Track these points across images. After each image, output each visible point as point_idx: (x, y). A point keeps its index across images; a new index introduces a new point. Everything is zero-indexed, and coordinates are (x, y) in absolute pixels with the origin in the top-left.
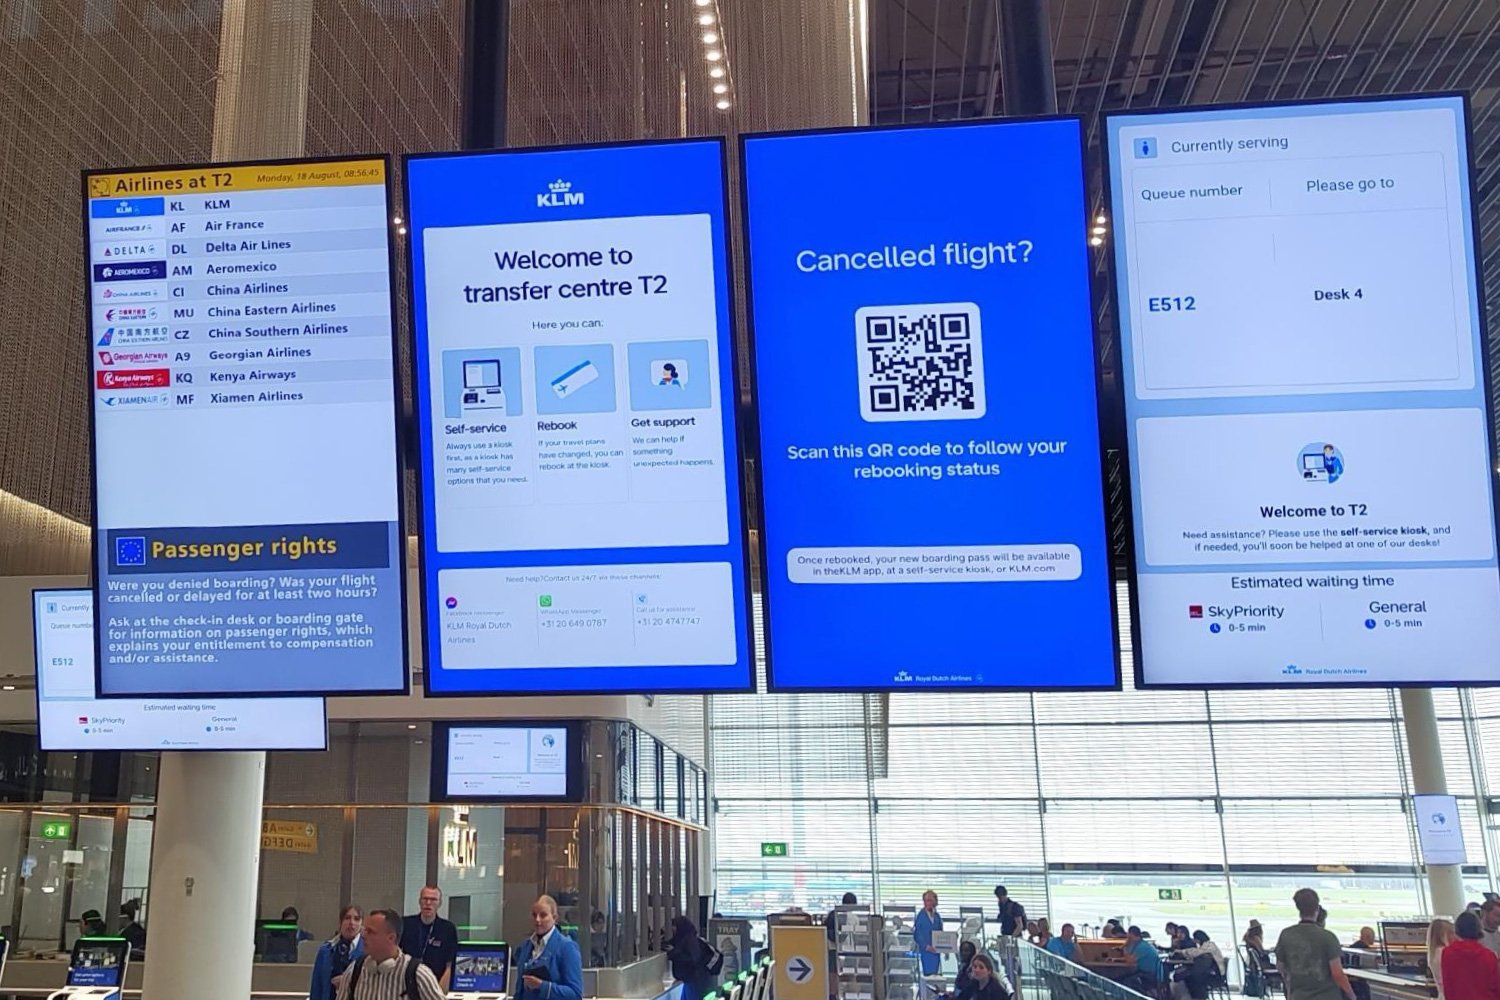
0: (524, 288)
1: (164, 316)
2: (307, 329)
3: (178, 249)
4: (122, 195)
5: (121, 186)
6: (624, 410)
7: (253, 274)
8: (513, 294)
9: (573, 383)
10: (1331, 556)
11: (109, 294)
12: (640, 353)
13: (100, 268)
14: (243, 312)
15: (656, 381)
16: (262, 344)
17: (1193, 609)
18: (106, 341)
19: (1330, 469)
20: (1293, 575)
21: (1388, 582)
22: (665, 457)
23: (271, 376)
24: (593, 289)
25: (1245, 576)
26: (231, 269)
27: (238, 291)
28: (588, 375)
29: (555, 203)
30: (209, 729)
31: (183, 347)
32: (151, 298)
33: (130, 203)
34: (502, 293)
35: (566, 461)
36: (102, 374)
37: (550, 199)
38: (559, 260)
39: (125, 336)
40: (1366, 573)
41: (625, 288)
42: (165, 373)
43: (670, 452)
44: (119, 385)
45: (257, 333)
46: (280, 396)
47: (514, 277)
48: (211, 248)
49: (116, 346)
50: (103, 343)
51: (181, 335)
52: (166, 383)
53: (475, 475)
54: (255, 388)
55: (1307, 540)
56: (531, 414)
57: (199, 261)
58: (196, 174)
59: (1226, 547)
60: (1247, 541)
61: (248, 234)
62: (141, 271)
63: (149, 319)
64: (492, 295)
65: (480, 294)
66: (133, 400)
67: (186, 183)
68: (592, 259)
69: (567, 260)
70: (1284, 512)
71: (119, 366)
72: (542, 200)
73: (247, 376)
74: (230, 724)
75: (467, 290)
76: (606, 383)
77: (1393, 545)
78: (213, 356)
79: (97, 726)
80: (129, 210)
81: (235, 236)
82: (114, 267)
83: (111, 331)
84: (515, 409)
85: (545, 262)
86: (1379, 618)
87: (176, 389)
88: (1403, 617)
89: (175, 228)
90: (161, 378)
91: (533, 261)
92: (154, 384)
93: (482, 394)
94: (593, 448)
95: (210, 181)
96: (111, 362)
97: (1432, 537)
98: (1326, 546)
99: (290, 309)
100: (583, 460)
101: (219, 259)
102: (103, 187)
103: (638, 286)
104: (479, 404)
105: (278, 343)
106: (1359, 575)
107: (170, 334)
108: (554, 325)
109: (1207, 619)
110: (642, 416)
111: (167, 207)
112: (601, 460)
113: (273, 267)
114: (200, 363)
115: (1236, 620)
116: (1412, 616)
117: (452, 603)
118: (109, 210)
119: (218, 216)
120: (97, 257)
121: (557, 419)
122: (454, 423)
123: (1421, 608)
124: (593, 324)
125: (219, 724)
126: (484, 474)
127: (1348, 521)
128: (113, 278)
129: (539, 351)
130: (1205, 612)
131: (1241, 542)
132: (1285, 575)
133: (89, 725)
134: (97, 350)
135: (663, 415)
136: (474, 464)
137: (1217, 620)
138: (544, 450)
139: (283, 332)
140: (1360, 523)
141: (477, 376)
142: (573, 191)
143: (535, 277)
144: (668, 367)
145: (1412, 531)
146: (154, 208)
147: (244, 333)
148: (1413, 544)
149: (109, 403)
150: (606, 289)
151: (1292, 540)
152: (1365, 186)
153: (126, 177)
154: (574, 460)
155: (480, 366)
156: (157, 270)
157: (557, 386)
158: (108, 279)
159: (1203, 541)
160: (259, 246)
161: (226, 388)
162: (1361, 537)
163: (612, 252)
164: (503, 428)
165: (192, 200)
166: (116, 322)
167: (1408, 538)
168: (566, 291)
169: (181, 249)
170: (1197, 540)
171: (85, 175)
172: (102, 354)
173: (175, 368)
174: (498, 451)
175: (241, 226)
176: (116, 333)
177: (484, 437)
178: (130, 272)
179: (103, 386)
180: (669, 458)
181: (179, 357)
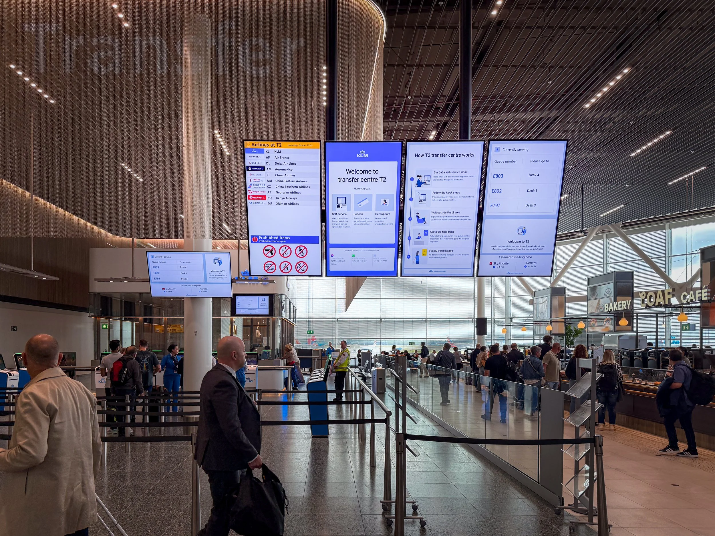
0: (353, 179)
1: (265, 182)
2: (300, 187)
3: (268, 163)
4: (253, 147)
5: (253, 145)
6: (374, 211)
7: (287, 171)
8: (350, 180)
9: (363, 204)
10: (521, 251)
11: (250, 174)
12: (378, 196)
13: (248, 167)
14: (284, 181)
15: (382, 204)
16: (289, 190)
17: (490, 263)
18: (250, 187)
19: (523, 232)
20: (512, 256)
21: (531, 257)
22: (382, 222)
23: (291, 198)
24: (369, 180)
25: (502, 256)
26: (281, 170)
27: (283, 176)
28: (367, 201)
29: (361, 157)
30: (200, 292)
31: (269, 190)
32: (261, 176)
33: (256, 150)
34: (347, 180)
35: (360, 223)
36: (249, 196)
37: (360, 156)
38: (361, 172)
39: (255, 186)
40: (526, 255)
41: (376, 180)
42: (265, 196)
43: (383, 221)
44: (253, 199)
45: (288, 187)
46: (293, 204)
47: (350, 176)
48: (276, 163)
49: (252, 189)
50: (249, 187)
51: (269, 187)
52: (265, 199)
53: (339, 226)
54: (287, 201)
55: (516, 248)
56: (352, 211)
57: (273, 167)
58: (273, 143)
59: (499, 249)
60: (504, 248)
61: (286, 161)
62: (258, 169)
63: (261, 182)
64: (345, 180)
65: (342, 180)
66: (257, 203)
67: (270, 145)
68: (369, 172)
69: (363, 172)
70: (513, 242)
71: (254, 194)
72: (358, 156)
73: (285, 198)
74: (206, 290)
75: (339, 179)
76: (370, 203)
77: (533, 249)
78: (277, 192)
79: (168, 290)
80: (255, 152)
81: (282, 161)
82: (252, 167)
83: (251, 184)
84: (349, 210)
85: (358, 172)
86: (527, 265)
87: (268, 201)
88: (532, 265)
89: (267, 157)
90: (264, 197)
91: (355, 172)
92: (262, 199)
93: (341, 205)
94: (366, 220)
95: (276, 145)
96: (251, 193)
97: (541, 248)
98: (520, 249)
99: (296, 181)
100: (364, 223)
101: (279, 167)
102: (249, 145)
103: (379, 179)
104: (341, 208)
105: (293, 190)
106: (525, 256)
107: (266, 186)
108: (359, 189)
109: (493, 265)
110: (378, 212)
111: (265, 152)
112: (368, 223)
113: (292, 170)
114: (274, 195)
115: (499, 265)
116: (534, 265)
117: (332, 256)
118: (250, 151)
119: (278, 155)
120: (247, 164)
121: (359, 212)
122: (334, 212)
123: (536, 263)
124: (368, 189)
125: (202, 290)
126: (341, 225)
127: (525, 244)
128: (252, 170)
129: (355, 195)
130: (493, 263)
131: (502, 248)
132: (510, 256)
133: (165, 290)
134: (248, 189)
135: (382, 212)
136: (339, 223)
137: (495, 265)
138: (355, 220)
139: (294, 187)
140: (528, 244)
141: (341, 201)
142: (366, 154)
143: (356, 176)
144: (385, 201)
145: (537, 246)
146: (261, 151)
147: (284, 187)
148: (537, 249)
149: (251, 203)
150: (372, 180)
151: (513, 248)
152: (543, 162)
153: (254, 142)
154: (362, 223)
155: (341, 198)
156: (263, 169)
157: (359, 204)
158: (250, 170)
159: (494, 248)
160: (288, 164)
161: (280, 201)
162: (527, 248)
163: (374, 170)
164: (346, 214)
165: (271, 150)
166: (252, 182)
167: (536, 248)
168: (362, 180)
169: (269, 163)
170: (493, 248)
171: (244, 141)
172: (249, 191)
173: (268, 195)
174: (344, 220)
175: (284, 158)
176: (252, 185)
177: (341, 216)
178: (256, 169)
179: (249, 199)
180: (384, 223)
181: (268, 192)
